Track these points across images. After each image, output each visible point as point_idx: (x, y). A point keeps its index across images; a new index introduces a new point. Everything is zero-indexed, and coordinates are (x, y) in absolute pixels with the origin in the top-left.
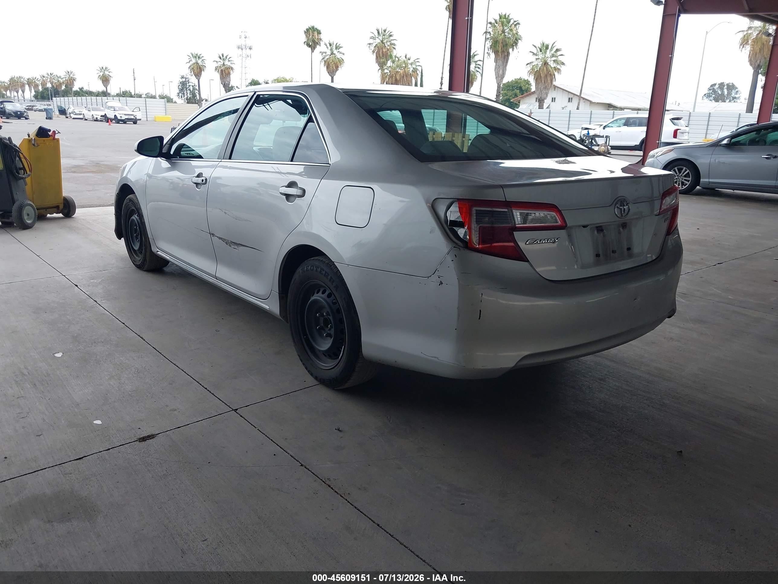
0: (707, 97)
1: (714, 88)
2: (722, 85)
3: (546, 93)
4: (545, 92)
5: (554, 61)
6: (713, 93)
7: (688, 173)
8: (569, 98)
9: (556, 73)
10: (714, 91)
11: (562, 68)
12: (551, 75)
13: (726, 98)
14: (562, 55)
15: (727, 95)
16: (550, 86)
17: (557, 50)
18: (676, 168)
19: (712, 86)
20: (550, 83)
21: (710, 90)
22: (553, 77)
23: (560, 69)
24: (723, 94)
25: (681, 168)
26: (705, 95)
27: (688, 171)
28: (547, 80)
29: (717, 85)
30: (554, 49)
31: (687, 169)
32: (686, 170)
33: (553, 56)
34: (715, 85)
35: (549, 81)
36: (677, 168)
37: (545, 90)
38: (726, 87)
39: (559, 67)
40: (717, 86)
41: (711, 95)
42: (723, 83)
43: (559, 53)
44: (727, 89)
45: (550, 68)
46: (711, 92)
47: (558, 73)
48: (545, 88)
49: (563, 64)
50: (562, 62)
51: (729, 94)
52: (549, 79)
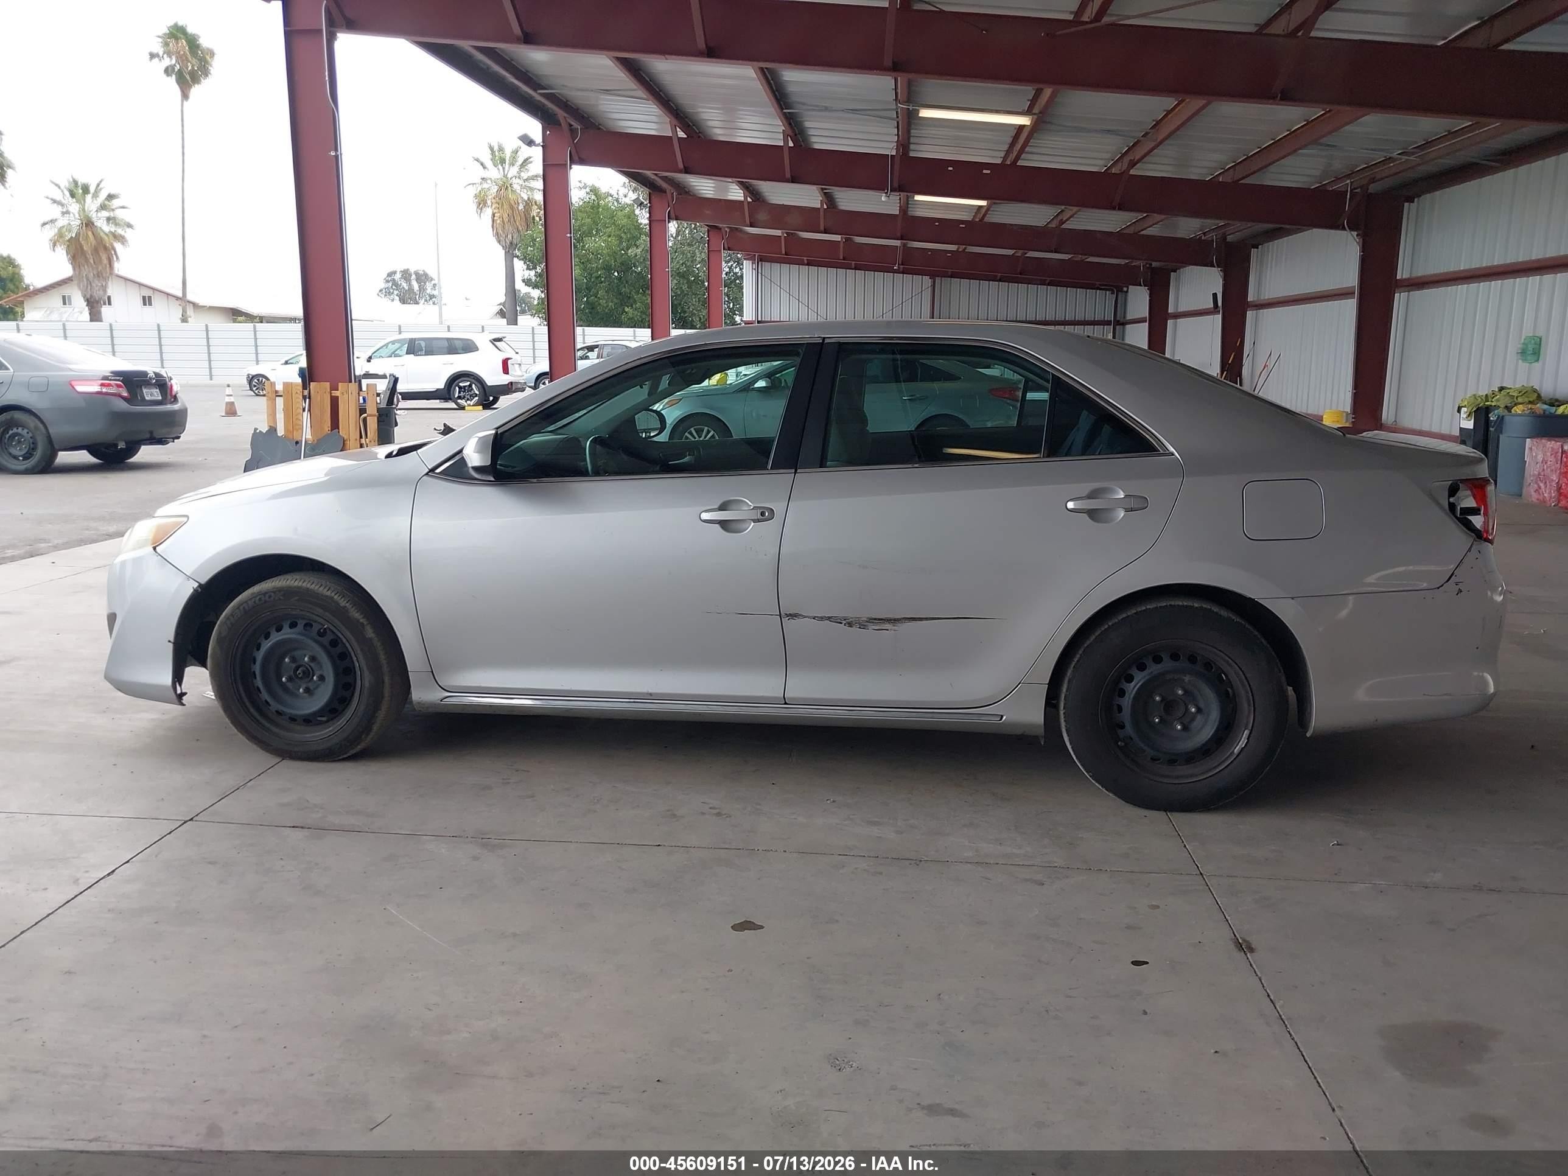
0: (386, 295)
1: (394, 280)
2: (406, 274)
3: (103, 286)
4: (100, 284)
5: (108, 219)
6: (394, 287)
7: (713, 435)
8: (144, 298)
9: (118, 246)
10: (395, 283)
11: (128, 233)
12: (105, 248)
13: (417, 297)
14: (123, 207)
15: (420, 290)
16: (108, 271)
17: (111, 197)
18: (692, 429)
19: (389, 275)
20: (108, 266)
21: (388, 281)
22: (113, 253)
23: (124, 236)
24: (411, 289)
25: (701, 428)
26: (381, 291)
27: (712, 433)
28: (101, 259)
29: (398, 273)
30: (103, 195)
31: (710, 429)
32: (708, 432)
33: (103, 207)
34: (395, 273)
35: (105, 261)
36: (694, 429)
37: (99, 281)
38: (414, 276)
39: (120, 231)
40: (398, 276)
41: (391, 291)
42: (408, 270)
43: (115, 203)
44: (417, 280)
45: (102, 234)
46: (391, 286)
47: (123, 244)
48: (99, 275)
49: (129, 226)
50: (129, 223)
51: (422, 289)
52: (104, 257)
